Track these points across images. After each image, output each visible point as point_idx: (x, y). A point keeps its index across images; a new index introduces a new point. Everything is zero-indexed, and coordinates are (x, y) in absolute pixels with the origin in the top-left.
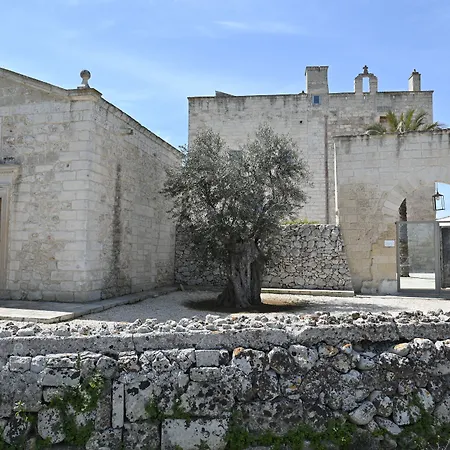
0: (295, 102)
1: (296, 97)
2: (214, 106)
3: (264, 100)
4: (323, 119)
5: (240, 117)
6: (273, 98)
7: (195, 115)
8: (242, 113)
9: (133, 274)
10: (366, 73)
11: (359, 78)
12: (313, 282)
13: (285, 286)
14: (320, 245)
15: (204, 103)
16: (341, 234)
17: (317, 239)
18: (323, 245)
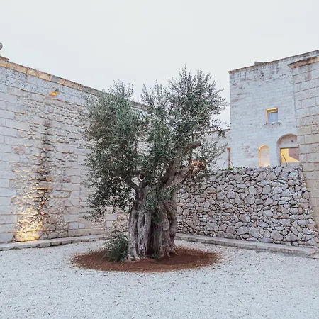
5: (274, 79)
8: (275, 76)
12: (268, 234)
13: (239, 237)
14: (276, 190)
15: (243, 73)
16: (302, 177)
17: (273, 183)
18: (279, 190)
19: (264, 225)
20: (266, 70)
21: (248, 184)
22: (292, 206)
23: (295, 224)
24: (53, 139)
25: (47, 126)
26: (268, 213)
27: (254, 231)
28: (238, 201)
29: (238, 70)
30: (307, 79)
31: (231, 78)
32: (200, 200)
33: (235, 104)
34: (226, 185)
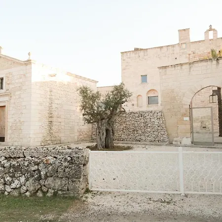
0: (172, 49)
1: (173, 46)
2: (133, 55)
3: (157, 49)
4: (188, 56)
5: (145, 59)
6: (161, 48)
7: (124, 60)
8: (146, 57)
9: (62, 135)
10: (211, 29)
11: (207, 32)
12: (149, 138)
13: (137, 140)
14: (152, 120)
15: (128, 54)
16: (162, 115)
17: (151, 118)
18: (154, 120)
19: (147, 135)
20: (141, 53)
21: (140, 118)
22: (158, 127)
23: (159, 134)
24: (53, 97)
25: (51, 91)
26: (149, 130)
27: (143, 138)
28: (136, 125)
29: (126, 52)
30: (165, 75)
31: (122, 56)
32: (118, 125)
33: (124, 71)
34: (131, 118)
